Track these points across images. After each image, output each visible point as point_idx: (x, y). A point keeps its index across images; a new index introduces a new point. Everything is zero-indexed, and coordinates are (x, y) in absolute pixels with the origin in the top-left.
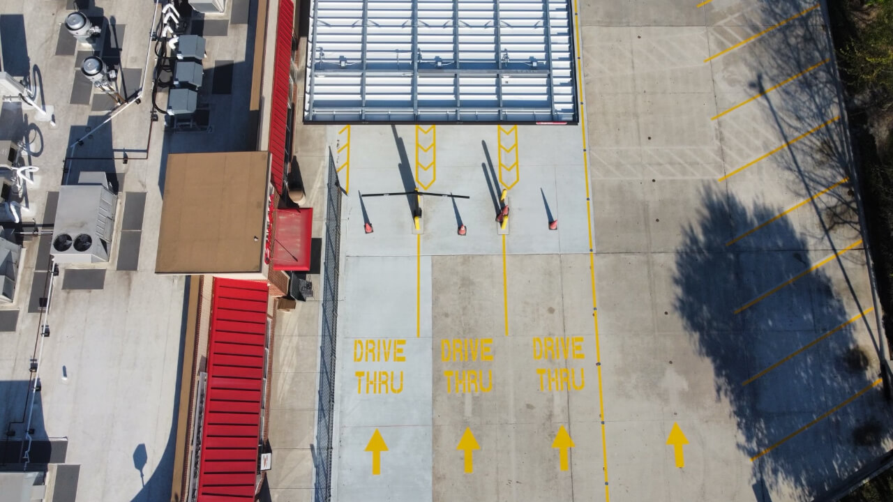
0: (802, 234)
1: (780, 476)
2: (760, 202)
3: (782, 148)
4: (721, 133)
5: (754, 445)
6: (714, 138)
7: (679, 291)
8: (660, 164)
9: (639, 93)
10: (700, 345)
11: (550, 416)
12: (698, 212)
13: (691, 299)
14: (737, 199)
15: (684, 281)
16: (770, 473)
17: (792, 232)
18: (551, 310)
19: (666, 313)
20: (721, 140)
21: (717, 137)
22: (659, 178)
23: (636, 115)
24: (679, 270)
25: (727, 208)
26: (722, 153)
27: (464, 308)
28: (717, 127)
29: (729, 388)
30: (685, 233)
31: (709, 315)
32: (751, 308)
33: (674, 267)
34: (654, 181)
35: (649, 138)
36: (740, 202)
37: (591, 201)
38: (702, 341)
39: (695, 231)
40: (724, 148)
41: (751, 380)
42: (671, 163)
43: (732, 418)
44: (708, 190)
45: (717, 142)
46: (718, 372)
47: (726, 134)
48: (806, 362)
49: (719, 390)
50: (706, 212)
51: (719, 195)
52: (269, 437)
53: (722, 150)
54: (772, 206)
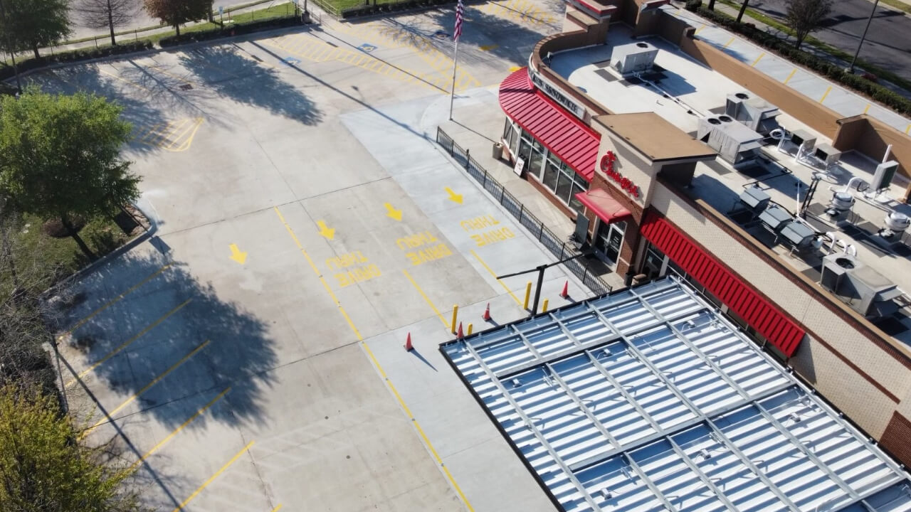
0: (148, 420)
1: (148, 258)
2: (199, 431)
3: (184, 498)
4: (265, 493)
5: (173, 268)
6: (271, 484)
7: (266, 336)
8: (326, 435)
9: (382, 503)
10: (235, 308)
11: (344, 241)
12: (266, 401)
13: (253, 334)
14: (226, 425)
15: (264, 345)
16: (157, 258)
17: (158, 417)
18: (377, 294)
19: (275, 322)
20: (263, 487)
21: (270, 489)
22: (323, 422)
23: (375, 476)
24: (271, 350)
25: (236, 414)
26: (258, 471)
27: (448, 274)
28: (271, 499)
29: (203, 292)
30: (274, 379)
31: (232, 329)
32: (195, 348)
33: (277, 352)
34: (327, 418)
35: (348, 457)
36: (222, 423)
37: (383, 379)
38: (234, 311)
39: (265, 384)
40: (258, 478)
41: (184, 304)
42: (314, 440)
43: (195, 278)
44: (261, 422)
45: (266, 480)
46: (214, 299)
47: (259, 494)
48: (133, 325)
49: (211, 288)
50: (257, 402)
51: (248, 424)
52: (528, 183)
53: (259, 475)
54: (185, 433)
